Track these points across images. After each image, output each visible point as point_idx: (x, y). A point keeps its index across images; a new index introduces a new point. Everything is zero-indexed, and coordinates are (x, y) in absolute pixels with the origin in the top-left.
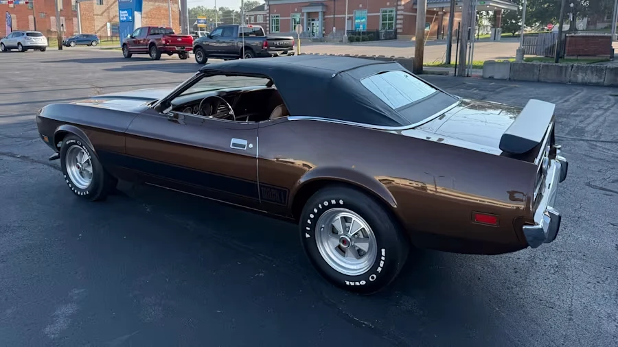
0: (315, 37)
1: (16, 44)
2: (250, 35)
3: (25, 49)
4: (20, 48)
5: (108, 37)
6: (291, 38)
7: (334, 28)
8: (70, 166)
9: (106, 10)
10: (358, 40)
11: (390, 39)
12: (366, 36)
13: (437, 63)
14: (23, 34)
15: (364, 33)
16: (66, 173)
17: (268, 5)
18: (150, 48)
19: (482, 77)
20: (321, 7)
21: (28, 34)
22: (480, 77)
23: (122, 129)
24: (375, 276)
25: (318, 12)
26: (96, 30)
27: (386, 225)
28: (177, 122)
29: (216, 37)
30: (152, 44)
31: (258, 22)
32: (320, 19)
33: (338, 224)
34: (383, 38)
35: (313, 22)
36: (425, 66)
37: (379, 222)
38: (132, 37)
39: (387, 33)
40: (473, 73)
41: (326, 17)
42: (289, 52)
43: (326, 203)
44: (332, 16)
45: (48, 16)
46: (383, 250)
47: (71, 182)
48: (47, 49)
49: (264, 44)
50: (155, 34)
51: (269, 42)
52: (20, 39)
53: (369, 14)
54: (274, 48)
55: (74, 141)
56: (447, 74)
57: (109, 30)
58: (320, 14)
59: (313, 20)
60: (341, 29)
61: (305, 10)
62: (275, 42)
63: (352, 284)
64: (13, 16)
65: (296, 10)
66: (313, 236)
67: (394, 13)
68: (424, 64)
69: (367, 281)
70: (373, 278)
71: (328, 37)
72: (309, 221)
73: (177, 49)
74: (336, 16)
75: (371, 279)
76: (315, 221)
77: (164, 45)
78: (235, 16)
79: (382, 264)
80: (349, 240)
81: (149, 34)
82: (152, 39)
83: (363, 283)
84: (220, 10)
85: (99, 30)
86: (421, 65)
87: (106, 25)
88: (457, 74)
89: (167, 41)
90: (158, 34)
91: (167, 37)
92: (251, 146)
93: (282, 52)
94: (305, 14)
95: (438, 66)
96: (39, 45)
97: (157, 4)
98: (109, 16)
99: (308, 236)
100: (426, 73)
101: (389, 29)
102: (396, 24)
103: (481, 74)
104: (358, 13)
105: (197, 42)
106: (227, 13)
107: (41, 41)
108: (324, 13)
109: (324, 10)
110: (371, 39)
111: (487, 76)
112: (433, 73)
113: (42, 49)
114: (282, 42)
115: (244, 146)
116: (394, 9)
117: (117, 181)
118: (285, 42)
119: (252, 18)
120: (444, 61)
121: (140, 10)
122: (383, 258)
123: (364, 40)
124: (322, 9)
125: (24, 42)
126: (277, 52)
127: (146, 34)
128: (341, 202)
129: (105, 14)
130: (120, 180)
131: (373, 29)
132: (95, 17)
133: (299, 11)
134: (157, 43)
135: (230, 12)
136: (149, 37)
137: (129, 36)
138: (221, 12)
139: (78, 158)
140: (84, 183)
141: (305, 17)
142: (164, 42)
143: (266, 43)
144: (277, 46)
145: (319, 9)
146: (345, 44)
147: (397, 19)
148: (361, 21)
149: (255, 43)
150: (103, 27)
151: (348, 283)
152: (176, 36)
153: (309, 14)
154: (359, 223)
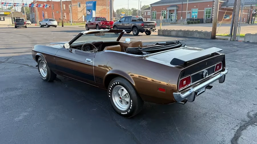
0: (172, 22)
1: (45, 24)
2: (137, 21)
3: (49, 26)
4: (47, 26)
5: (83, 22)
6: (155, 22)
7: (182, 17)
8: (41, 68)
9: (83, 10)
10: (192, 23)
11: (209, 23)
12: (197, 21)
13: (226, 35)
14: (48, 20)
15: (196, 20)
16: (39, 71)
17: (152, 7)
18: (96, 26)
19: (244, 42)
20: (176, 7)
21: (50, 20)
22: (243, 41)
23: (54, 54)
24: (129, 110)
25: (174, 10)
26: (79, 18)
27: (132, 91)
28: (71, 52)
29: (122, 21)
30: (97, 25)
31: (148, 15)
32: (175, 13)
33: (120, 92)
34: (205, 22)
35: (172, 15)
36: (217, 36)
37: (130, 90)
38: (89, 22)
39: (207, 20)
40: (240, 40)
41: (178, 12)
42: (153, 28)
43: (114, 84)
44: (181, 12)
45: (59, 13)
46: (131, 100)
47: (41, 75)
48: (57, 26)
49: (142, 25)
50: (99, 20)
51: (144, 24)
52: (47, 22)
53: (199, 11)
54: (146, 27)
55: (41, 59)
56: (227, 39)
57: (83, 18)
58: (175, 11)
59: (172, 14)
60: (184, 18)
61: (168, 9)
62: (147, 24)
63: (123, 114)
64: (46, 12)
65: (164, 9)
66: (111, 96)
67: (211, 10)
68: (216, 34)
69: (128, 112)
70: (129, 111)
71: (179, 21)
72: (110, 91)
73: (107, 27)
74: (183, 12)
75: (129, 112)
76: (111, 90)
77: (102, 25)
78: (138, 12)
79: (131, 105)
80: (122, 98)
81: (96, 20)
82: (97, 22)
83: (126, 113)
84: (132, 9)
85: (80, 18)
86: (215, 35)
87: (82, 16)
88: (232, 40)
89: (103, 23)
90: (100, 20)
91: (103, 22)
92: (92, 61)
93: (150, 28)
94: (168, 11)
95: (226, 36)
96: (54, 25)
97: (104, 7)
98: (84, 12)
99: (110, 96)
100: (217, 39)
101: (209, 18)
102: (212, 15)
103: (243, 40)
104: (194, 10)
105: (115, 24)
106: (135, 11)
107: (55, 23)
108: (177, 10)
109: (177, 9)
110: (199, 23)
111: (246, 41)
112: (220, 39)
113: (55, 26)
114: (150, 24)
115: (89, 61)
116: (211, 8)
117: (56, 75)
118: (152, 24)
119: (145, 13)
120: (229, 34)
121: (95, 10)
122: (132, 103)
123: (195, 23)
124: (176, 8)
125: (48, 23)
126: (148, 28)
127: (95, 20)
128: (119, 83)
129: (82, 12)
130: (57, 75)
131: (201, 18)
132: (78, 13)
133: (166, 9)
134: (99, 24)
135: (136, 10)
136: (96, 22)
137: (88, 21)
138: (132, 11)
139: (43, 66)
140: (45, 75)
141: (168, 12)
142: (102, 24)
143: (143, 24)
144: (148, 26)
145: (175, 8)
146: (185, 25)
147: (212, 13)
148: (195, 14)
149: (139, 24)
150: (81, 17)
151: (122, 113)
152: (107, 21)
153: (170, 10)
154: (125, 91)
